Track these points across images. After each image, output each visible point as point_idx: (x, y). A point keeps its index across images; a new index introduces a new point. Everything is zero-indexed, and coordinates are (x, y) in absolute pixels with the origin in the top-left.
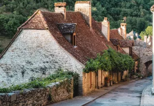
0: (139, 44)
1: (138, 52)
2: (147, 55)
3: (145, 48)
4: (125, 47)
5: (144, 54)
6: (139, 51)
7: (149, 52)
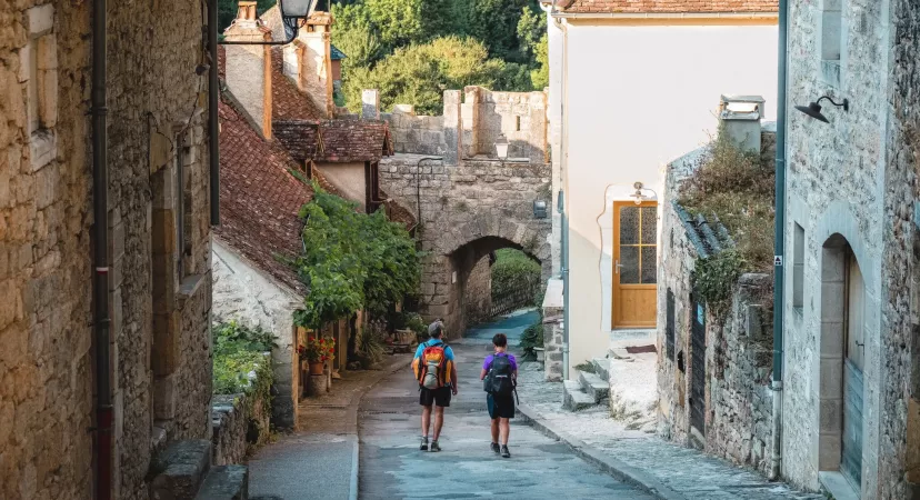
0: (410, 136)
1: (410, 191)
2: (462, 207)
3: (452, 162)
4: (340, 164)
5: (444, 200)
6: (417, 179)
7: (476, 188)
